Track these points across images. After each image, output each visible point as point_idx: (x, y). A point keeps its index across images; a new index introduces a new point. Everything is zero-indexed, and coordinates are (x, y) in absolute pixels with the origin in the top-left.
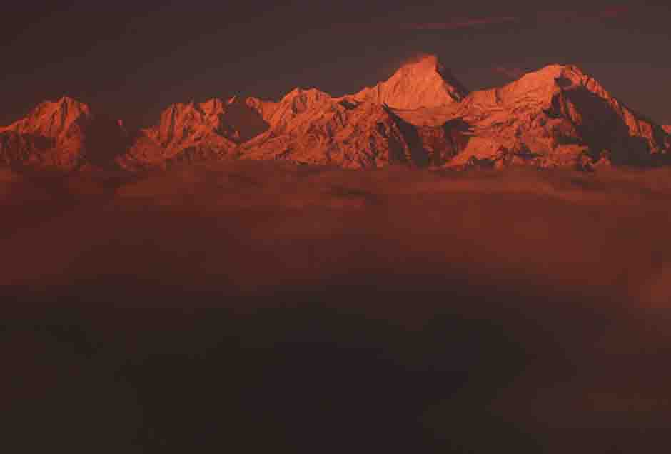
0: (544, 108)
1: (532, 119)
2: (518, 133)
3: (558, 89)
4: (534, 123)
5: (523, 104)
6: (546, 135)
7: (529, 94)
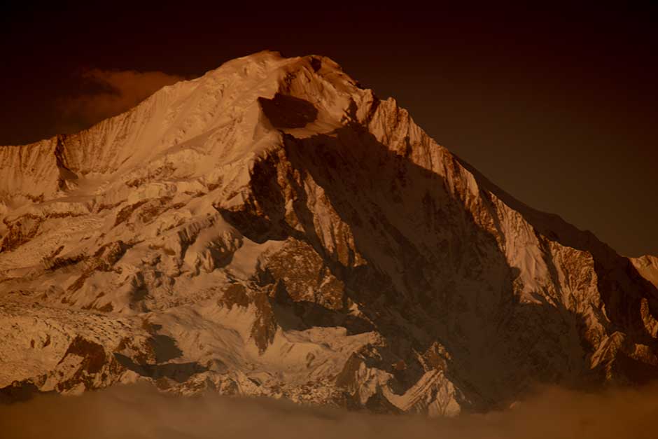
0: (227, 204)
1: (186, 244)
2: (139, 292)
3: (270, 139)
4: (191, 258)
5: (153, 191)
6: (234, 296)
7: (172, 158)
